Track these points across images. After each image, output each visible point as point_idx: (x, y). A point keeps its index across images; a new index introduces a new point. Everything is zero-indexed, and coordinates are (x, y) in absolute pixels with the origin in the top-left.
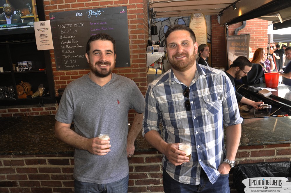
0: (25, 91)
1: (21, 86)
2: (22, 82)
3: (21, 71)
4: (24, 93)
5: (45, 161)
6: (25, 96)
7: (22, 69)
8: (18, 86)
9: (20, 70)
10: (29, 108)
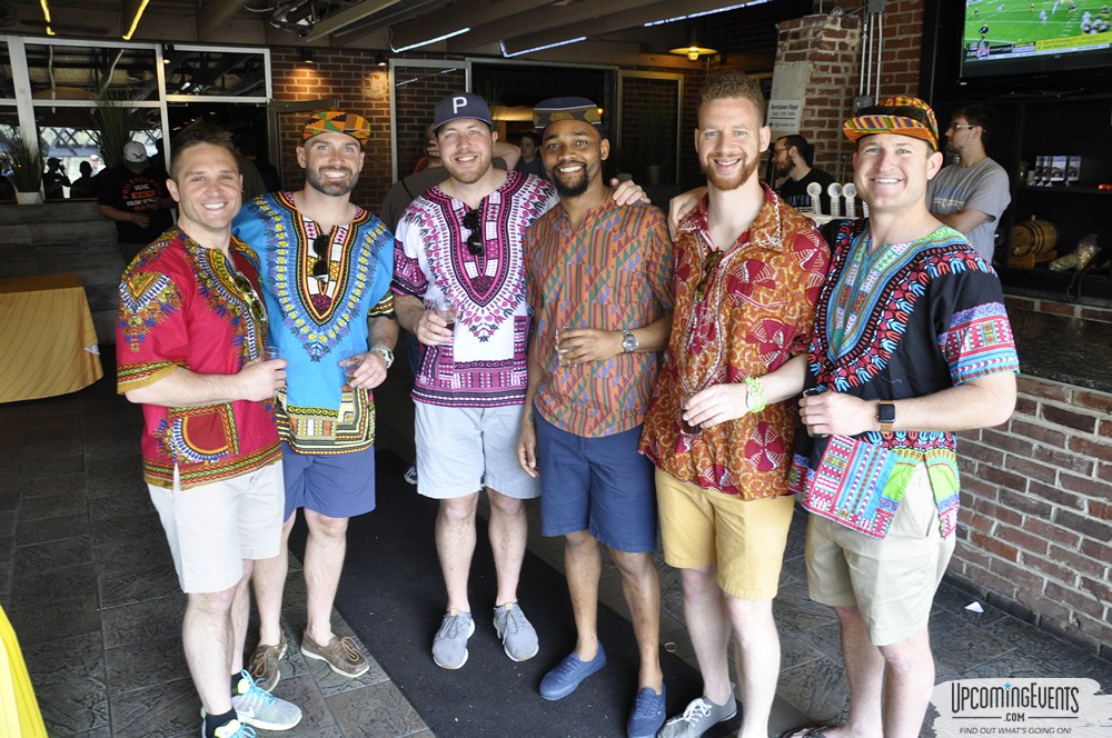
0: (1034, 248)
1: (1025, 230)
2: (1034, 217)
3: (1040, 184)
4: (1029, 251)
5: (1035, 408)
6: (1032, 261)
7: (1044, 179)
8: (1019, 228)
9: (1038, 181)
10: (1032, 300)
